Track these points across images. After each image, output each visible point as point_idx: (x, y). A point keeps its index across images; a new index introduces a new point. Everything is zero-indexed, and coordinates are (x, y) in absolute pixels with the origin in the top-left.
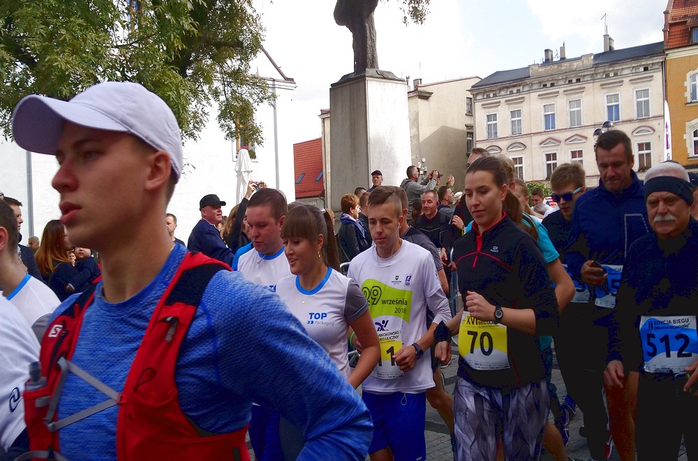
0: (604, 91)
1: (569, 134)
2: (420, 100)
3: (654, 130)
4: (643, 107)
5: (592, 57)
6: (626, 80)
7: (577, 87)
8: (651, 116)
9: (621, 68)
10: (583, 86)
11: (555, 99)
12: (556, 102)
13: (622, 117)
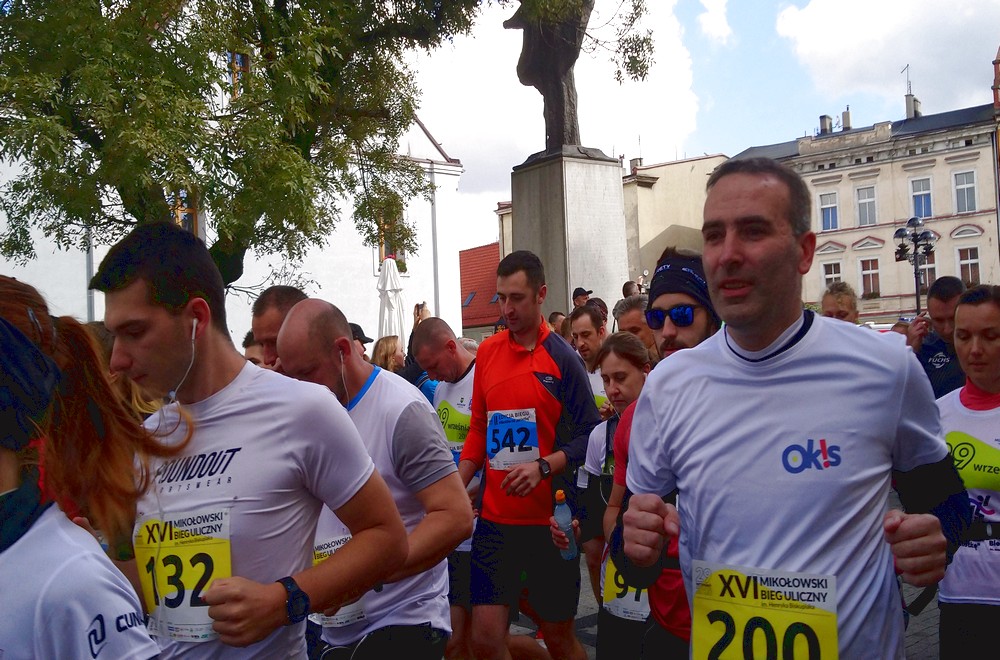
0: (908, 174)
1: (857, 236)
2: (639, 188)
3: (983, 231)
4: (965, 197)
5: (890, 127)
6: (940, 159)
7: (869, 168)
8: (977, 210)
9: (931, 141)
10: (877, 167)
11: (838, 186)
12: (838, 190)
13: (936, 211)
